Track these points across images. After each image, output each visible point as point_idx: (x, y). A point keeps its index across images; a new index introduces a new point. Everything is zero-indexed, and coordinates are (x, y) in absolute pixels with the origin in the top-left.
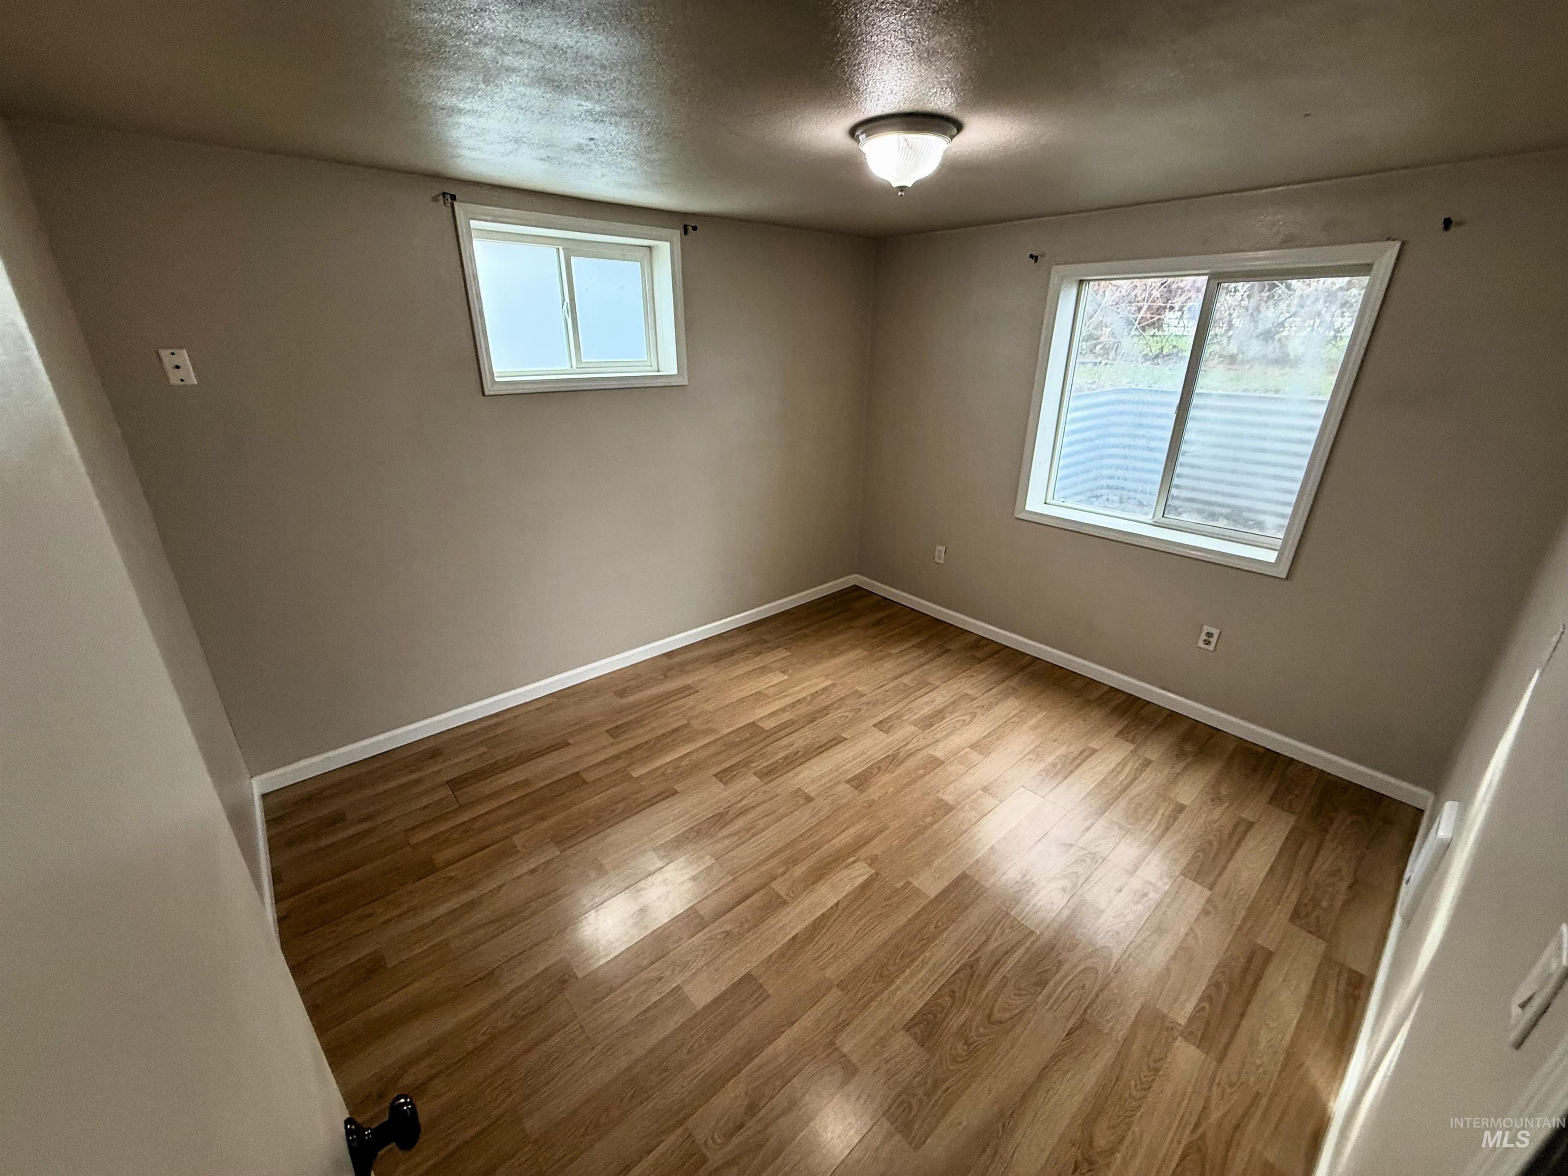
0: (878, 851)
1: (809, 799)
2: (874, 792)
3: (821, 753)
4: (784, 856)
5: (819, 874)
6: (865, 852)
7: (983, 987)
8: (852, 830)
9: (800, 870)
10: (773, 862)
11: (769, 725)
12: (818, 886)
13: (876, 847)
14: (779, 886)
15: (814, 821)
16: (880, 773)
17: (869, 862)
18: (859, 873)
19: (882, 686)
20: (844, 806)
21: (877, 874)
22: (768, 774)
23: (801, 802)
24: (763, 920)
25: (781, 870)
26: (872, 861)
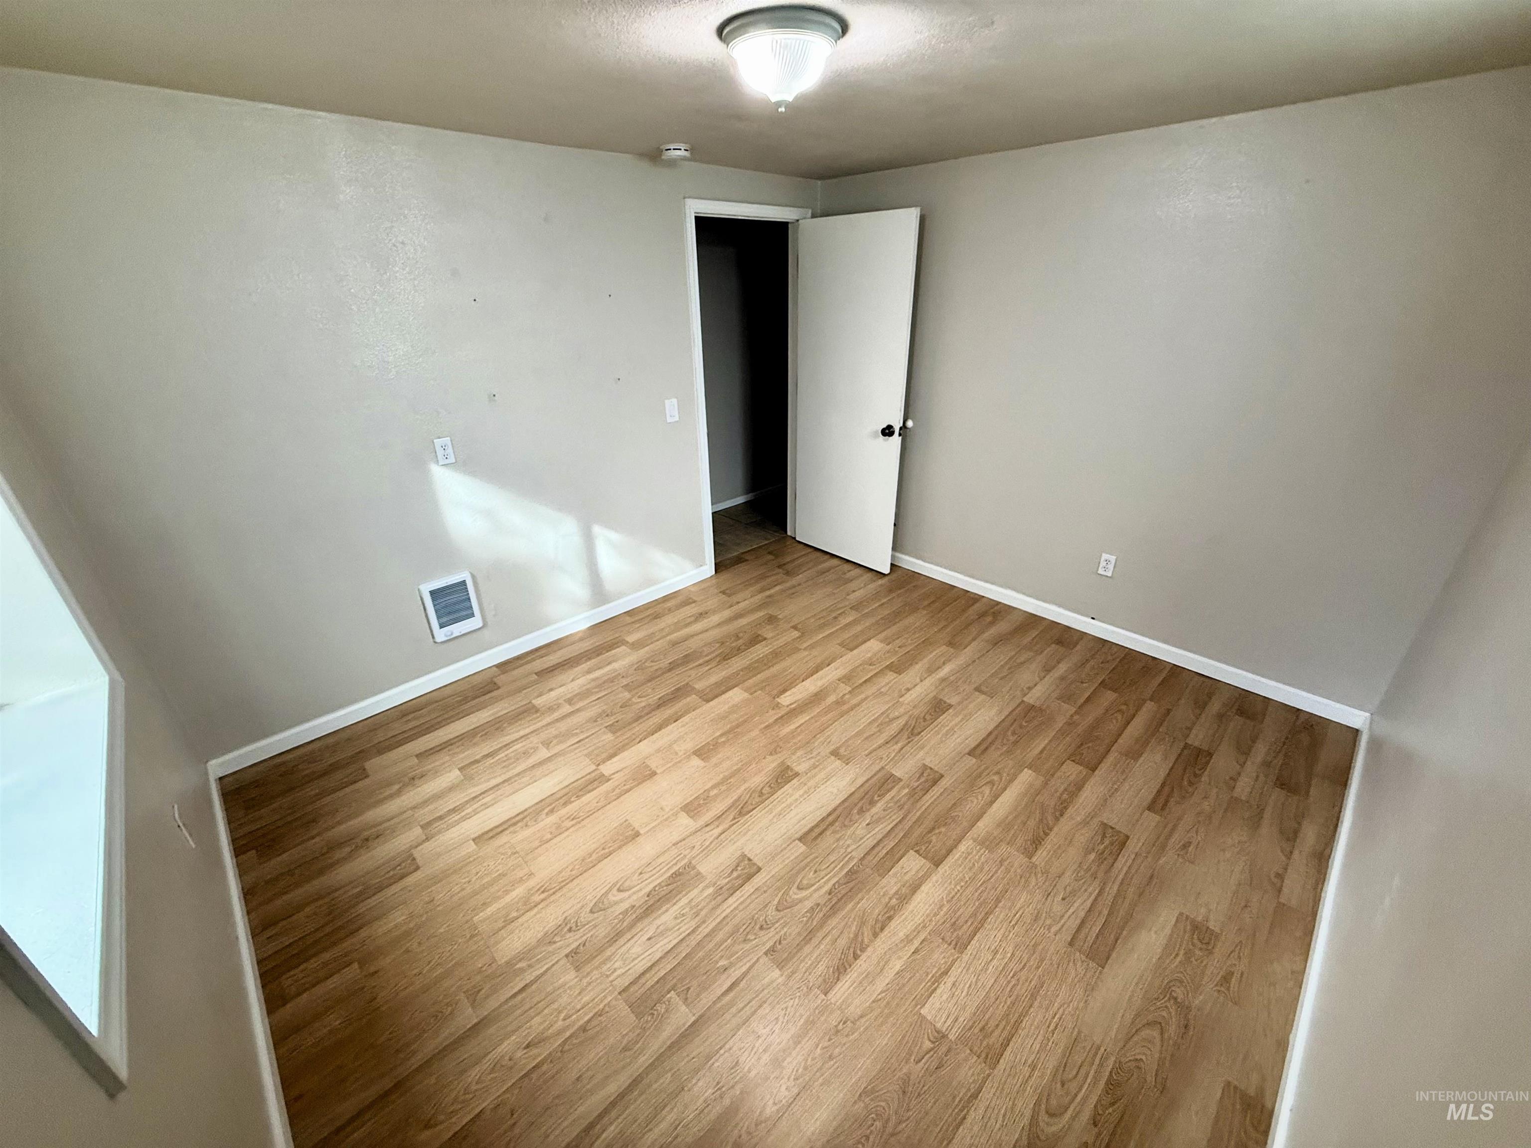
0: (771, 712)
1: (835, 753)
2: (771, 764)
3: (829, 814)
4: (845, 707)
5: (817, 697)
6: (782, 712)
7: (721, 653)
8: (793, 727)
9: (832, 699)
10: (854, 701)
11: (912, 864)
12: (818, 689)
13: (772, 716)
14: (845, 689)
15: (827, 733)
16: (759, 788)
17: (780, 705)
18: (786, 699)
19: (730, 989)
20: (799, 748)
21: (774, 698)
22: (886, 782)
23: (842, 751)
24: (853, 671)
25: (847, 696)
26: (778, 706)
